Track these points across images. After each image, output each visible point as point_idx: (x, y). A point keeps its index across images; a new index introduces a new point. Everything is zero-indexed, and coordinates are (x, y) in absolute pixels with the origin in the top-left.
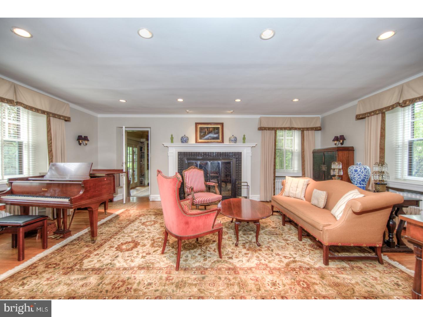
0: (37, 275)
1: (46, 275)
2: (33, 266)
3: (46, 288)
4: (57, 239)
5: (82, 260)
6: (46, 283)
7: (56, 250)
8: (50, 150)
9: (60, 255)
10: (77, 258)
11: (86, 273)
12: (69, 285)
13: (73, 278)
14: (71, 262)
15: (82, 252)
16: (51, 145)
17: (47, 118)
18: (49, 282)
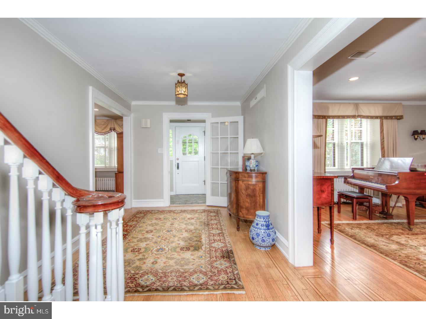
0: (360, 229)
1: (365, 231)
2: (360, 224)
3: (362, 235)
4: (381, 217)
5: (393, 235)
6: (363, 234)
7: (377, 223)
8: (383, 147)
9: (378, 226)
10: (389, 233)
11: (391, 242)
12: (376, 241)
13: (380, 239)
14: (384, 233)
15: (395, 231)
16: (383, 143)
17: (381, 121)
18: (365, 234)
